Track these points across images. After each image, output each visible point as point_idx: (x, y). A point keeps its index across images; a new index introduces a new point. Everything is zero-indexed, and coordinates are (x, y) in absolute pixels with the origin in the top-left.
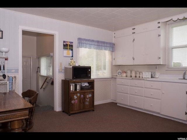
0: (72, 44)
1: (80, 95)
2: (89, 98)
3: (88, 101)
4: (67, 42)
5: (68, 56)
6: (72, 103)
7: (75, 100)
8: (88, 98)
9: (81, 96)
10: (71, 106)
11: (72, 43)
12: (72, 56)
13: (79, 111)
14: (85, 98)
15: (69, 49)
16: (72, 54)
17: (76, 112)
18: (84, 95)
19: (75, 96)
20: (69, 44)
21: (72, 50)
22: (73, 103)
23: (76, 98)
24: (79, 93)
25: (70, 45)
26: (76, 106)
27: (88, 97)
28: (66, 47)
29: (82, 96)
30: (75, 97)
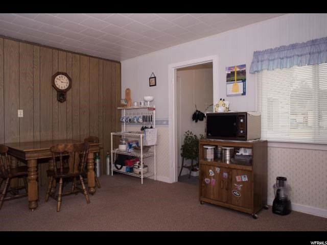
0: (244, 69)
1: (221, 172)
2: (242, 182)
3: (240, 189)
4: (234, 67)
5: (235, 93)
6: (205, 183)
7: (210, 178)
8: (238, 183)
9: (222, 174)
10: (204, 186)
11: (244, 66)
12: (244, 94)
13: (218, 202)
14: (231, 180)
15: (237, 80)
16: (244, 88)
17: (211, 203)
18: (228, 173)
19: (210, 171)
20: (238, 70)
21: (244, 81)
22: (207, 183)
23: (213, 175)
24: (219, 167)
25: (238, 73)
26: (212, 191)
27: (238, 180)
28: (232, 78)
29: (225, 174)
30: (211, 173)
